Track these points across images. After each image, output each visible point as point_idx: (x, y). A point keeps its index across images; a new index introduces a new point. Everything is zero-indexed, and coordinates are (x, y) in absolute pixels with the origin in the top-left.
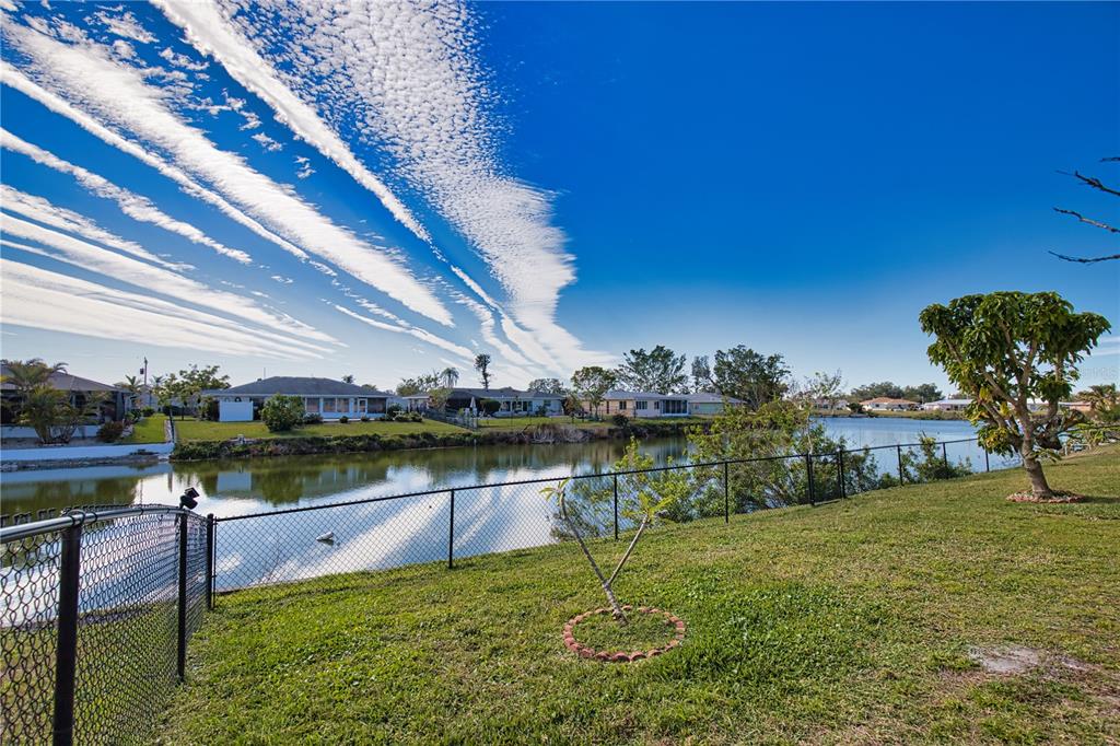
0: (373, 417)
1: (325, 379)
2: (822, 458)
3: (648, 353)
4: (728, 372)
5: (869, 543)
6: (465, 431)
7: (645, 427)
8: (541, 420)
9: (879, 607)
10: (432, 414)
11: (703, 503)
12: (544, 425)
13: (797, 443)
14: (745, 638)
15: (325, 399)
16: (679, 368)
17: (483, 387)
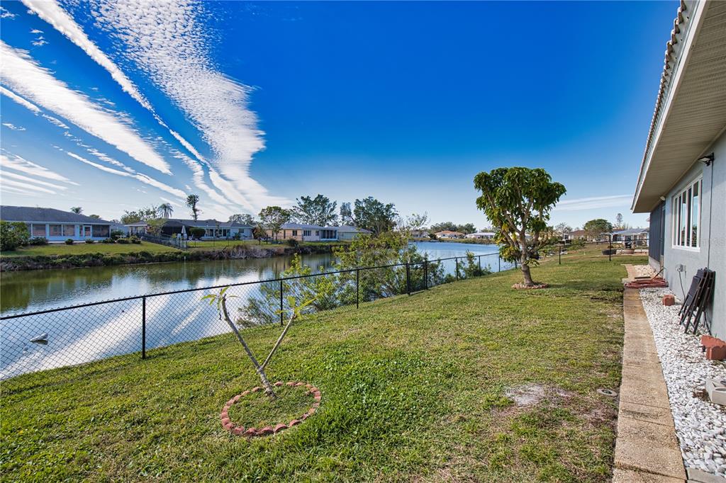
0: (96, 240)
1: (51, 209)
2: (415, 266)
3: (312, 199)
4: (362, 213)
5: (443, 318)
6: (177, 250)
7: (309, 247)
8: (236, 243)
9: (451, 365)
10: (149, 238)
11: (343, 296)
12: (238, 246)
13: (401, 257)
14: (364, 401)
15: (50, 225)
16: (332, 210)
17: (193, 219)
